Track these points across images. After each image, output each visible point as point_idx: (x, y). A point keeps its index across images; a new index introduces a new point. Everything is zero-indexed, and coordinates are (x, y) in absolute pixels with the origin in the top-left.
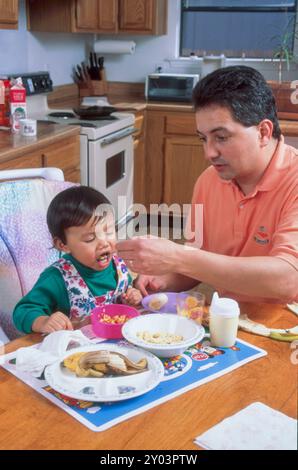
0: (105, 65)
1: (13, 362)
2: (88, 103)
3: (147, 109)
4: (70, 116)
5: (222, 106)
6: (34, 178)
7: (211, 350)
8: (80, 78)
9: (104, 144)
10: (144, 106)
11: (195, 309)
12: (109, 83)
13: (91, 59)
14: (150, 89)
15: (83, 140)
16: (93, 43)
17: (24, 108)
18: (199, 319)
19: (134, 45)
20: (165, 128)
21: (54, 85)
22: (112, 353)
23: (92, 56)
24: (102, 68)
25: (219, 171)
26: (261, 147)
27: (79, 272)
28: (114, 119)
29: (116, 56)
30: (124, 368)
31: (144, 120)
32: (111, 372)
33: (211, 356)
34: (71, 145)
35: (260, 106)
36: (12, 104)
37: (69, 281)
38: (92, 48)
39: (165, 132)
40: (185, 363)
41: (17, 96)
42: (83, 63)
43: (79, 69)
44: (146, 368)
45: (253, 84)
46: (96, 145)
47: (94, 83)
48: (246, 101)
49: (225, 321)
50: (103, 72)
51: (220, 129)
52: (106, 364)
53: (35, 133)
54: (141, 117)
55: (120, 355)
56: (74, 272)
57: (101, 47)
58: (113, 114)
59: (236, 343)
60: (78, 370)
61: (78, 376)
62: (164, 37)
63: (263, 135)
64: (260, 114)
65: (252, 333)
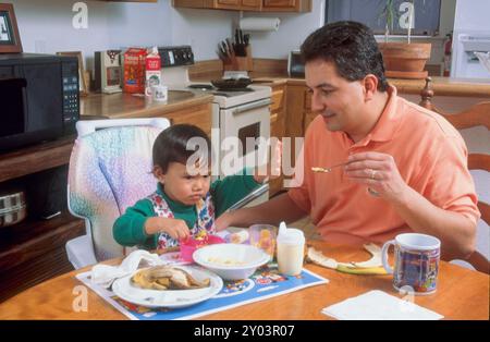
0: (250, 42)
1: (89, 277)
2: (227, 76)
3: (287, 84)
4: (208, 88)
5: (326, 61)
6: (141, 126)
7: (276, 277)
8: (225, 54)
9: (236, 114)
10: (285, 80)
11: (266, 239)
12: (254, 59)
13: (237, 36)
14: (292, 65)
15: (215, 108)
16: (239, 20)
17: (159, 76)
18: (271, 249)
19: (279, 21)
20: (305, 104)
21: (195, 59)
22: (176, 269)
23: (238, 33)
24: (247, 44)
25: (327, 122)
26: (365, 101)
27: (169, 206)
28: (250, 90)
29: (262, 33)
30: (186, 283)
31: (284, 94)
32: (173, 286)
33: (274, 281)
34: (202, 112)
35: (364, 62)
36: (147, 72)
37: (159, 212)
38: (238, 26)
39: (305, 107)
40: (247, 285)
41: (153, 64)
42: (227, 40)
43: (224, 45)
44: (209, 285)
45: (359, 40)
46: (228, 113)
47: (239, 59)
48: (351, 56)
49: (289, 248)
50: (248, 49)
51: (325, 85)
52: (169, 278)
53: (166, 98)
54: (281, 92)
55: (184, 272)
56: (165, 206)
57: (246, 24)
58: (249, 86)
59: (303, 273)
60: (143, 282)
61: (143, 288)
62: (308, 14)
63: (367, 89)
64: (364, 70)
65: (320, 266)
